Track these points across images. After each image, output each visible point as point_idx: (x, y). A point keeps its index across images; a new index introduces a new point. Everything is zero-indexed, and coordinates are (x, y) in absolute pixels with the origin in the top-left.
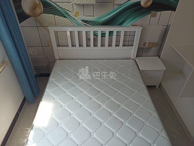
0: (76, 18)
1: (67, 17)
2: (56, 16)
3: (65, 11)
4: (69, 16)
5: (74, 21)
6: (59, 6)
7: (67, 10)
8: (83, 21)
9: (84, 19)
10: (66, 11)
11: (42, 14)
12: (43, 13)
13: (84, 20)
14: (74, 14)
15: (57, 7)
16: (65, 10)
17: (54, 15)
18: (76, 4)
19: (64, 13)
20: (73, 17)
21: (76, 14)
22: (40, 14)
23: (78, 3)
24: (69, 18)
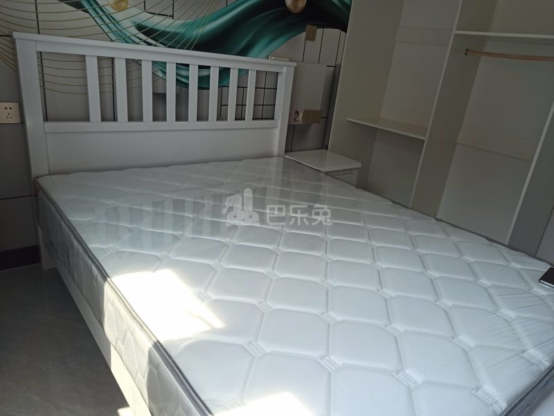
0: (118, 16)
1: (87, 6)
4: (95, 6)
5: (111, 25)
8: (140, 28)
9: (145, 24)
13: (146, 27)
20: (109, 10)
24: (93, 14)
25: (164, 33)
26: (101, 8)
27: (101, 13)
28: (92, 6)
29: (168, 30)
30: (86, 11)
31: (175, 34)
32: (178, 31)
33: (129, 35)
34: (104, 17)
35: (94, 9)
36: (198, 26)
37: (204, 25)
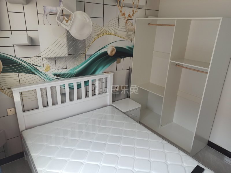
0: (47, 73)
1: (36, 73)
2: (20, 74)
4: (39, 72)
5: (45, 76)
6: (25, 62)
9: (57, 73)
10: (35, 66)
14: (44, 69)
15: (23, 63)
16: (33, 65)
17: (18, 72)
18: (46, 58)
19: (32, 69)
20: (44, 72)
21: (47, 68)
23: (49, 56)
24: (37, 74)
25: (63, 74)
26: (41, 72)
27: (41, 74)
29: (65, 73)
30: (36, 74)
31: (67, 74)
32: (69, 72)
33: (51, 78)
35: (39, 73)
36: (76, 69)
37: (78, 68)
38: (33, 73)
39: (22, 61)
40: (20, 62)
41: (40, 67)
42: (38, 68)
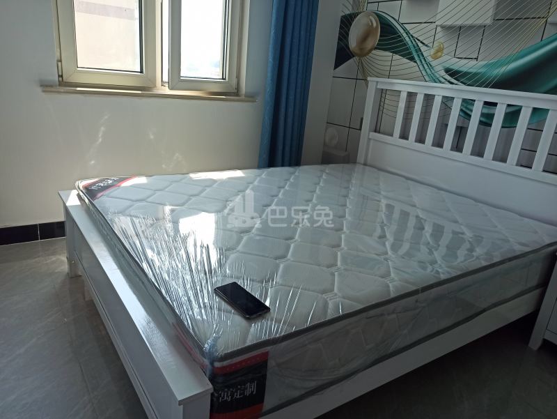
0: (433, 63)
1: (416, 58)
2: (397, 57)
3: (416, 45)
4: (421, 57)
5: (428, 70)
6: (408, 33)
7: (421, 42)
8: (448, 71)
9: (452, 67)
10: (420, 45)
11: (374, 52)
12: (376, 48)
13: (451, 70)
14: (432, 51)
15: (405, 35)
16: (417, 41)
17: (393, 52)
18: (442, 27)
19: (413, 50)
20: (430, 59)
21: (438, 51)
22: (370, 51)
23: (449, 23)
24: (418, 62)
27: (423, 62)
28: (419, 57)
30: (415, 62)
34: (425, 65)
35: (421, 60)
38: (412, 59)
39: (405, 29)
40: (402, 31)
41: (426, 46)
42: (423, 48)
